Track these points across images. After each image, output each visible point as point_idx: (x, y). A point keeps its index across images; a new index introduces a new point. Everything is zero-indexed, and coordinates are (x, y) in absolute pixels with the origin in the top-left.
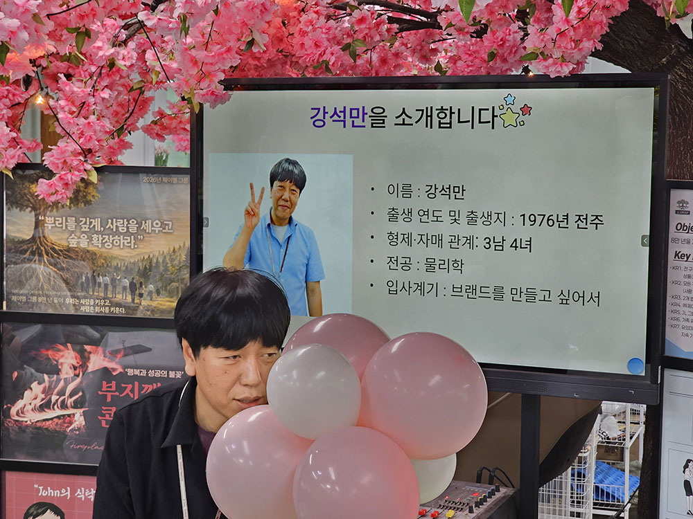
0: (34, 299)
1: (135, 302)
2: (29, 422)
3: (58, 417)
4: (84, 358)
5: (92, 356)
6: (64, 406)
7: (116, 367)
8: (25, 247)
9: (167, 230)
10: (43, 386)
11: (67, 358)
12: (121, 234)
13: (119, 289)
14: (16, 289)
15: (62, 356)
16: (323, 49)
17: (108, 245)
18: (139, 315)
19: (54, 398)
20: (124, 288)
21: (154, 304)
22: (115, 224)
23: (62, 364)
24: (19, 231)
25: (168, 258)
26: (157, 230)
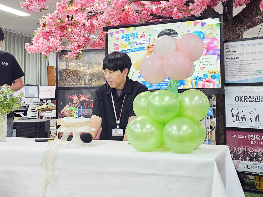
0: (66, 84)
1: (92, 83)
2: (65, 115)
4: (79, 97)
5: (81, 97)
7: (87, 99)
8: (64, 71)
9: (99, 65)
10: (69, 105)
12: (88, 66)
13: (87, 80)
14: (62, 81)
15: (74, 98)
16: (135, 20)
17: (85, 69)
18: (93, 86)
20: (89, 80)
21: (97, 83)
22: (86, 64)
23: (74, 100)
24: (62, 67)
25: (100, 72)
26: (97, 65)
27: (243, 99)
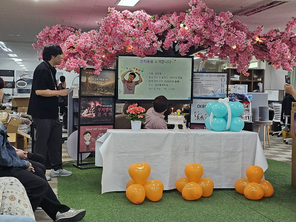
0: (86, 93)
1: (104, 93)
2: (85, 117)
3: (90, 115)
4: (95, 104)
5: (97, 103)
6: (91, 113)
7: (101, 105)
8: (85, 83)
10: (88, 109)
11: (92, 104)
12: (102, 81)
13: (101, 91)
14: (83, 91)
17: (99, 83)
18: (104, 95)
19: (90, 112)
20: (102, 91)
21: (107, 94)
22: (101, 79)
24: (83, 81)
26: (107, 80)
27: (202, 106)
